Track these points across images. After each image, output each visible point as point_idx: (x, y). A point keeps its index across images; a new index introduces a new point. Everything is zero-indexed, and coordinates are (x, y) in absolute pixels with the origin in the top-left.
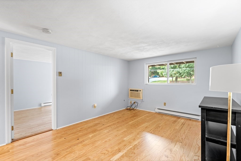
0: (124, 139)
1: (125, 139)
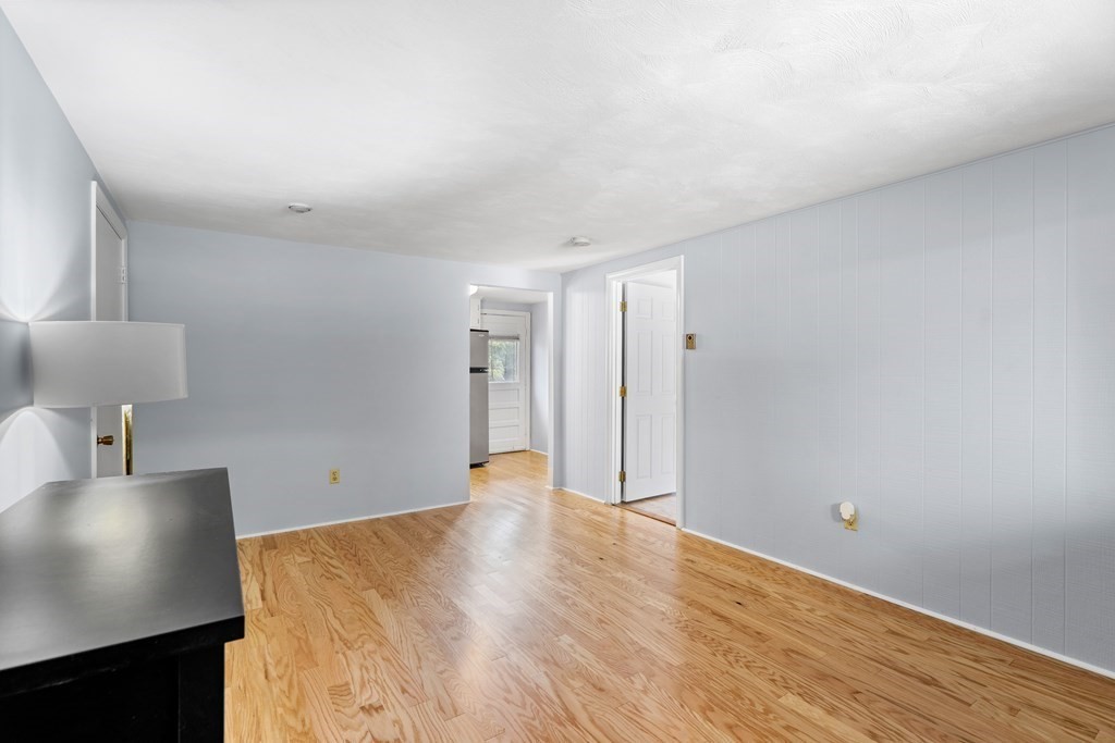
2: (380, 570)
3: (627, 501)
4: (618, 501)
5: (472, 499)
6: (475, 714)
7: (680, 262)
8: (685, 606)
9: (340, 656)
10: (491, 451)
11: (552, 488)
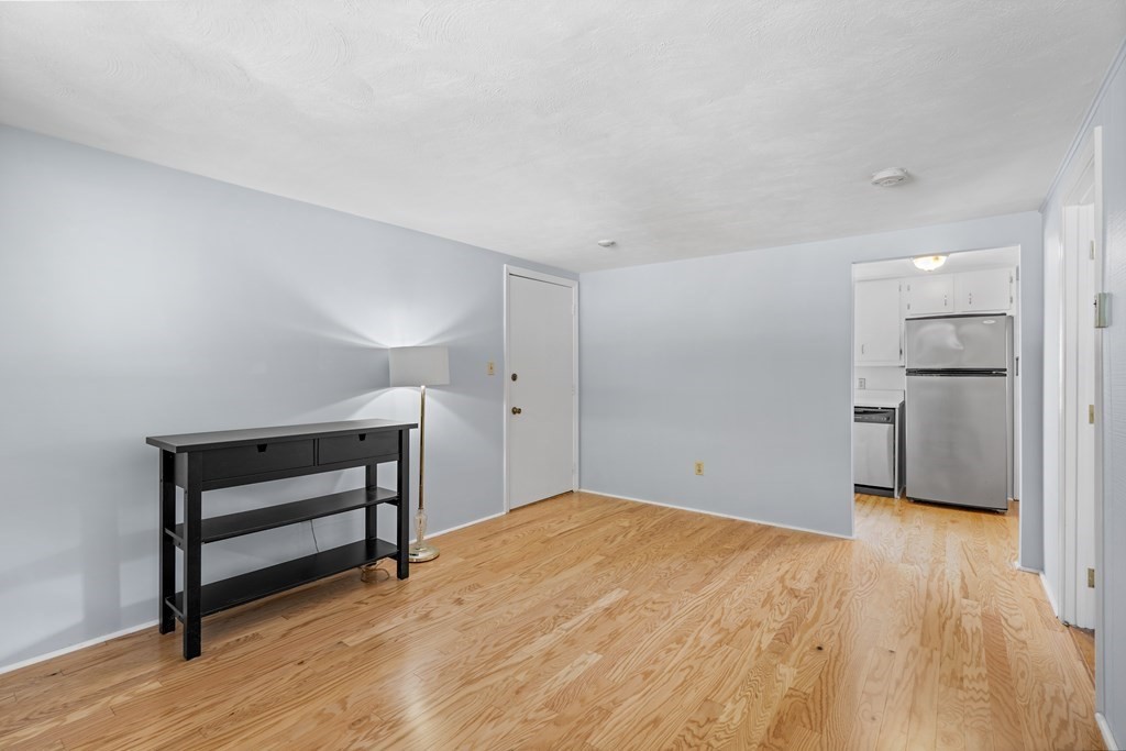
0: (600, 656)
1: (595, 658)
9: (512, 575)
11: (1018, 566)
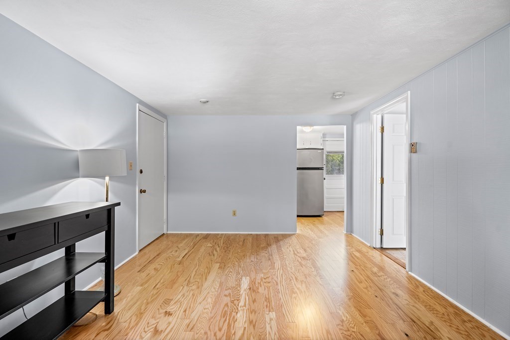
2: (230, 256)
3: (384, 247)
4: (378, 246)
5: (298, 232)
6: (197, 334)
7: (407, 96)
8: (363, 322)
9: (182, 287)
10: (325, 210)
11: (345, 233)
